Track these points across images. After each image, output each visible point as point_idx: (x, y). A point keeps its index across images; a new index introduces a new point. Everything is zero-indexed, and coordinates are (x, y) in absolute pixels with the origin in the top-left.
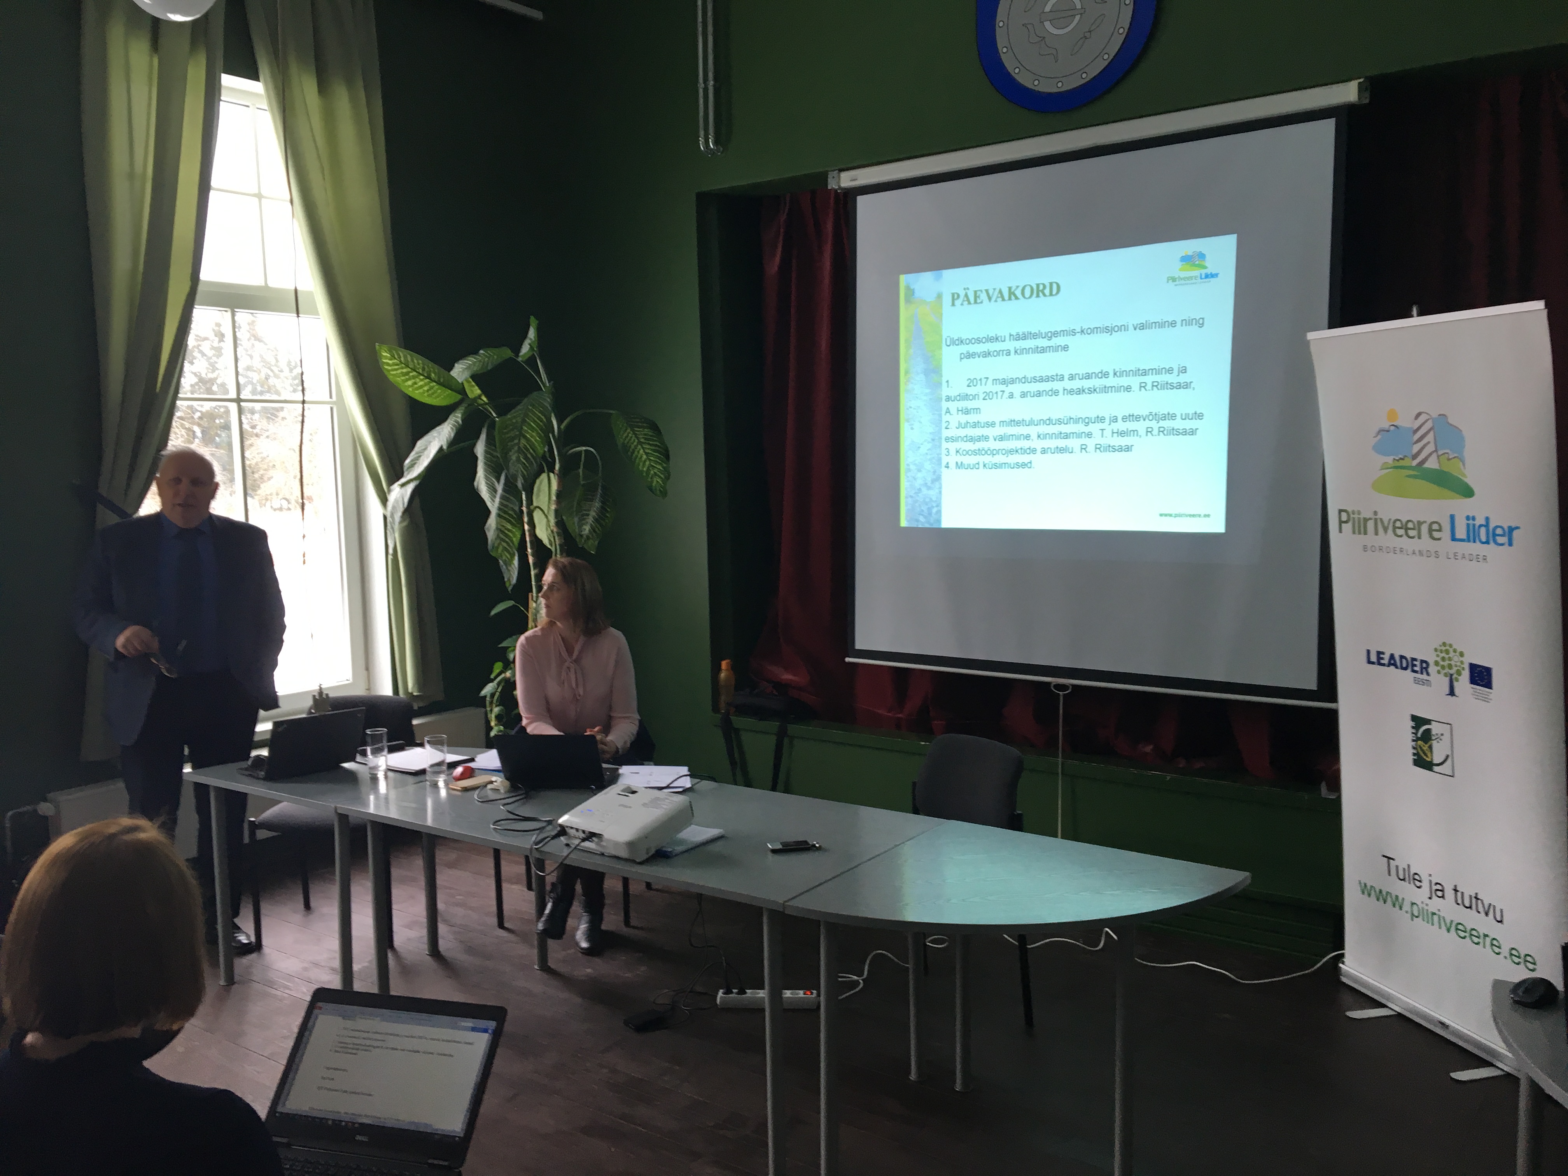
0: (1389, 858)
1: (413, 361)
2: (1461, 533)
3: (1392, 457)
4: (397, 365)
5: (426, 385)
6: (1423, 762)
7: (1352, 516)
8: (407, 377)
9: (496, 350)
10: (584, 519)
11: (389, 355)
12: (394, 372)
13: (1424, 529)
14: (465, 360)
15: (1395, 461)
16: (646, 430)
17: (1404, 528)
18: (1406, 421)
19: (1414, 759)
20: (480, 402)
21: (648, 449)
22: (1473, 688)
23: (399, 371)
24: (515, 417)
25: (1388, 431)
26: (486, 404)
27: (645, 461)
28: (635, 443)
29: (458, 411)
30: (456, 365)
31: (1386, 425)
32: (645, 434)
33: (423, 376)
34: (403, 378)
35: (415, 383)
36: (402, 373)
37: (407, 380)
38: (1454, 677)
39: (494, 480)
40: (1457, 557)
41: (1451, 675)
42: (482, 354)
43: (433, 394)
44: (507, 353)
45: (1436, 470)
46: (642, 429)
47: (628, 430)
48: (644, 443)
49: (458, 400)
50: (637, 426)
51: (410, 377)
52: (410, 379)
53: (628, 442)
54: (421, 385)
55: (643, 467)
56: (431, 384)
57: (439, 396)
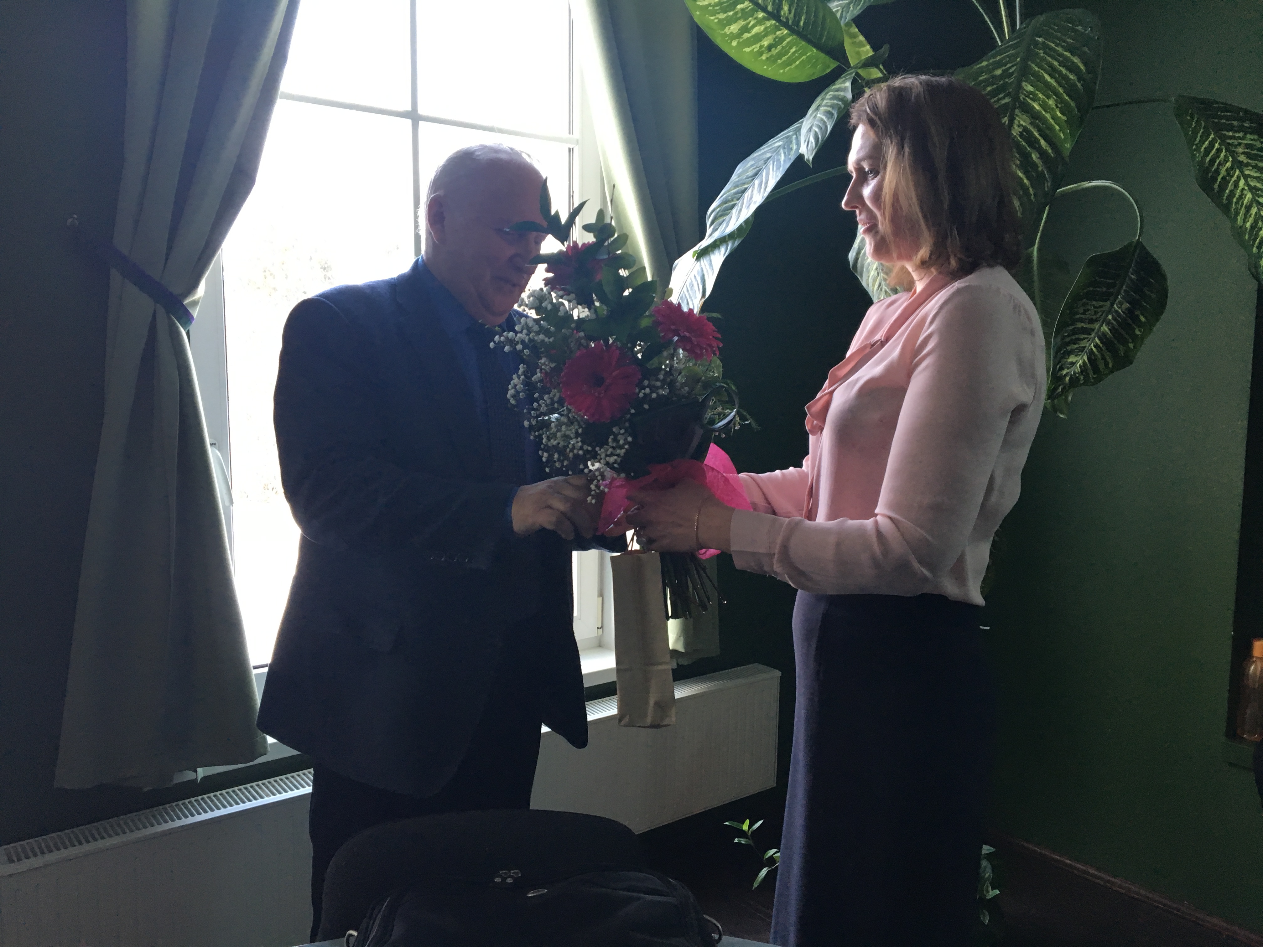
5: (766, 34)
8: (731, 13)
16: (1249, 136)
21: (1256, 178)
24: (998, 65)
27: (1248, 208)
28: (1229, 164)
32: (1248, 146)
33: (766, 11)
34: (722, 16)
35: (745, 29)
37: (730, 21)
43: (780, 55)
46: (1241, 135)
47: (1212, 136)
48: (1247, 165)
49: (829, 70)
50: (1231, 128)
51: (736, 13)
52: (736, 21)
53: (1213, 161)
54: (757, 34)
55: (1245, 221)
56: (778, 33)
57: (789, 63)
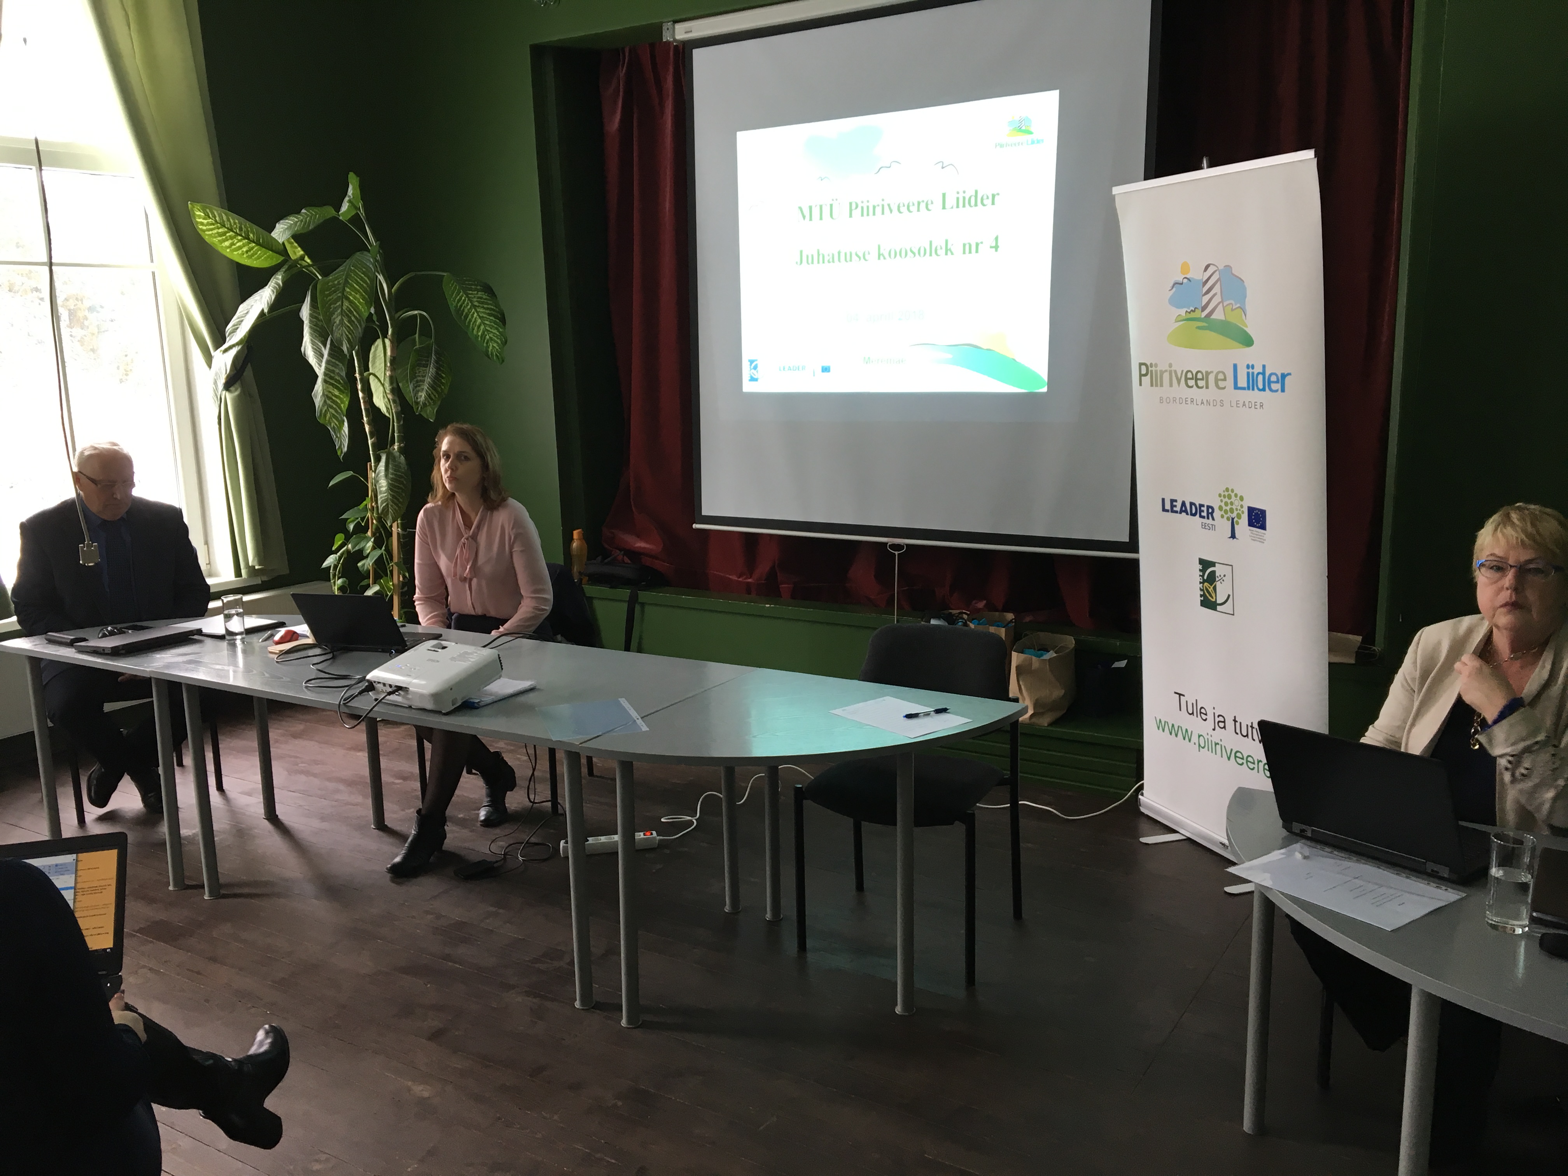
0: (1180, 695)
1: (228, 220)
2: (1242, 382)
3: (1185, 310)
4: (213, 224)
5: (244, 246)
6: (1208, 603)
7: (1150, 369)
8: (224, 237)
9: (316, 209)
10: (419, 386)
11: (203, 214)
12: (210, 232)
13: (1211, 378)
14: (287, 219)
15: (1187, 313)
16: (479, 293)
17: (1195, 379)
18: (1197, 274)
19: (1201, 601)
20: (304, 264)
21: (483, 312)
22: (1250, 530)
23: (215, 231)
24: (336, 279)
25: (1182, 284)
26: (309, 265)
27: (479, 327)
28: (469, 307)
29: (279, 273)
30: (277, 225)
31: (1180, 279)
32: (478, 298)
33: (241, 235)
34: (220, 238)
35: (233, 244)
36: (218, 233)
37: (224, 241)
38: (1235, 520)
39: (320, 344)
40: (1238, 405)
41: (1233, 519)
42: (303, 213)
43: (253, 255)
44: (329, 211)
45: (1222, 321)
46: (476, 292)
47: (461, 294)
48: (479, 306)
49: (279, 261)
50: (471, 289)
51: (227, 237)
52: (227, 240)
53: (461, 306)
54: (239, 246)
55: (478, 331)
56: (250, 245)
57: (259, 258)
